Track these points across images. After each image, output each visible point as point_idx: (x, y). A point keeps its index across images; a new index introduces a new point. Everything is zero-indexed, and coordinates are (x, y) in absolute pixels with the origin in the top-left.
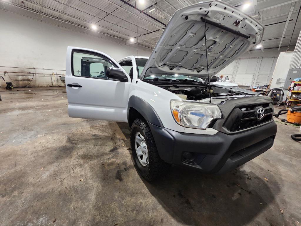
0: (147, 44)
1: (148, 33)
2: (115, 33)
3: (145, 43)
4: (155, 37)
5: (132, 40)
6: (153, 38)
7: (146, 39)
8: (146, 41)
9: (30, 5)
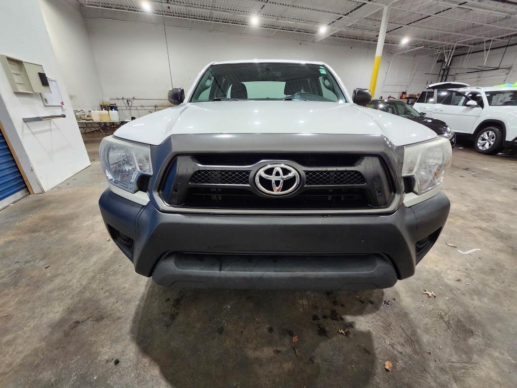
0: (358, 32)
1: (358, 8)
2: (291, 23)
3: (352, 32)
4: (373, 12)
5: (323, 30)
6: (370, 14)
7: (351, 22)
8: (355, 27)
9: (175, 8)
